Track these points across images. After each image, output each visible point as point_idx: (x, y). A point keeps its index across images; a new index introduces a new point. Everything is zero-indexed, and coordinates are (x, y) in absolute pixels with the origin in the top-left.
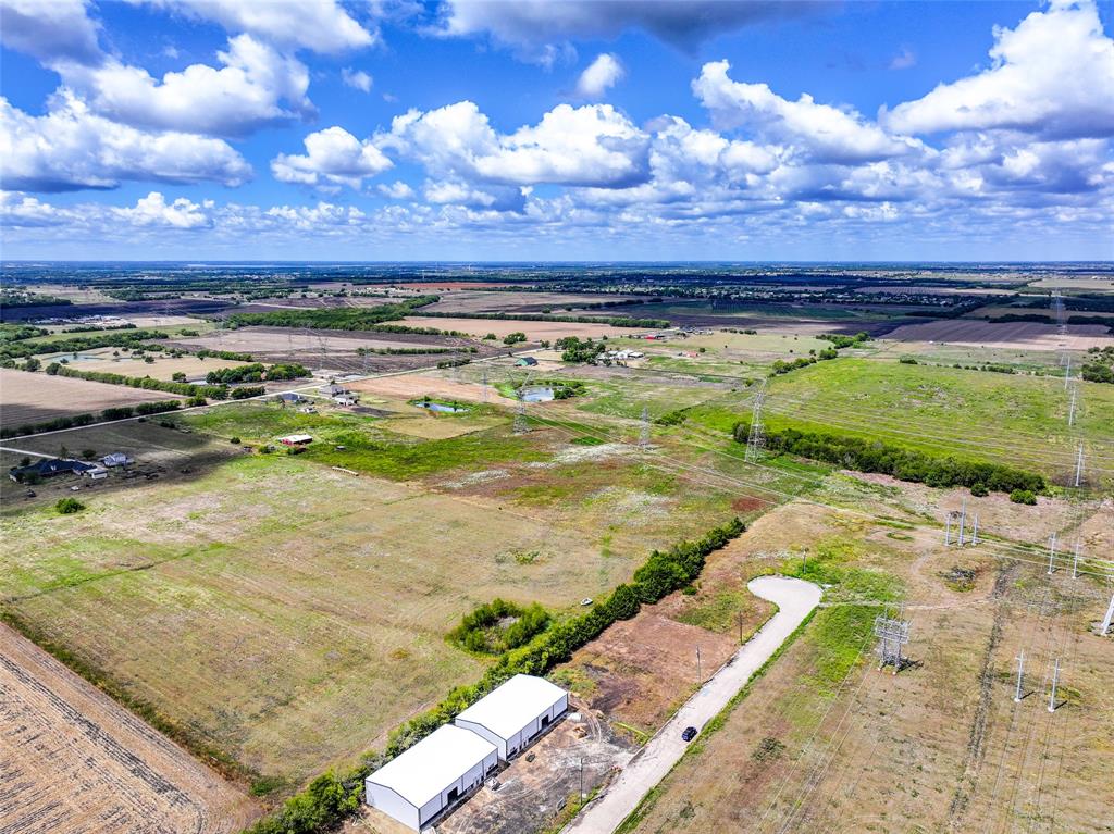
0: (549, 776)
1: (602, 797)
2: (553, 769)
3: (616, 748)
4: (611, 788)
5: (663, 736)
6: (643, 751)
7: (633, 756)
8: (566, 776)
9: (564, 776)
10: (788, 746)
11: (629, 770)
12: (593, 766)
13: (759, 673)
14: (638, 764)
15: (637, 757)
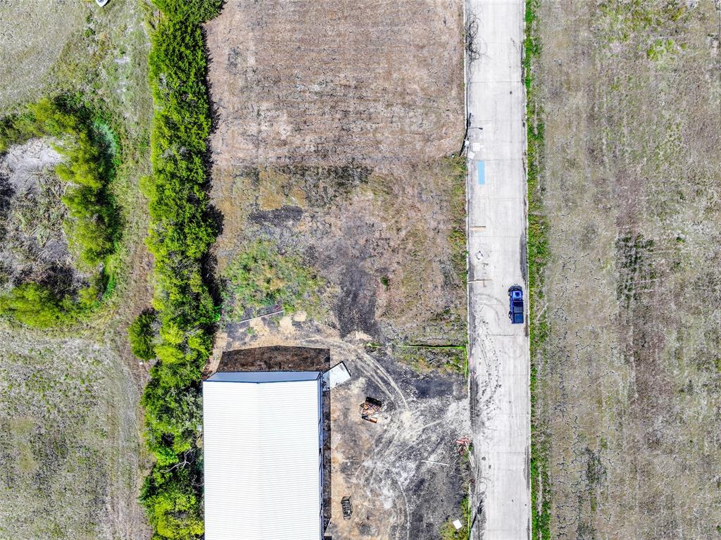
0: (392, 520)
1: (480, 510)
2: (388, 505)
3: (435, 402)
4: (481, 487)
5: (481, 330)
6: (474, 385)
7: (466, 403)
8: (413, 507)
9: (410, 508)
10: (656, 239)
11: (480, 437)
12: (431, 461)
13: (531, 48)
14: (483, 416)
15: (474, 403)
